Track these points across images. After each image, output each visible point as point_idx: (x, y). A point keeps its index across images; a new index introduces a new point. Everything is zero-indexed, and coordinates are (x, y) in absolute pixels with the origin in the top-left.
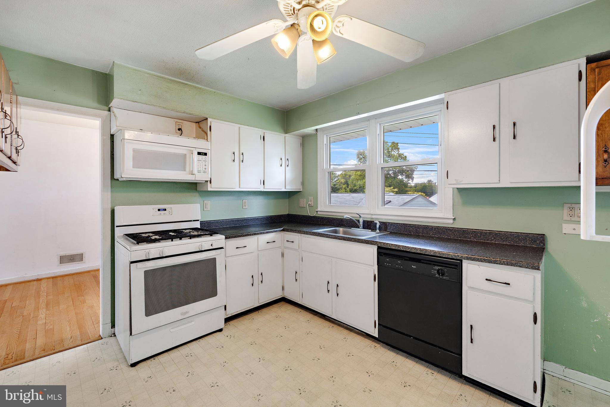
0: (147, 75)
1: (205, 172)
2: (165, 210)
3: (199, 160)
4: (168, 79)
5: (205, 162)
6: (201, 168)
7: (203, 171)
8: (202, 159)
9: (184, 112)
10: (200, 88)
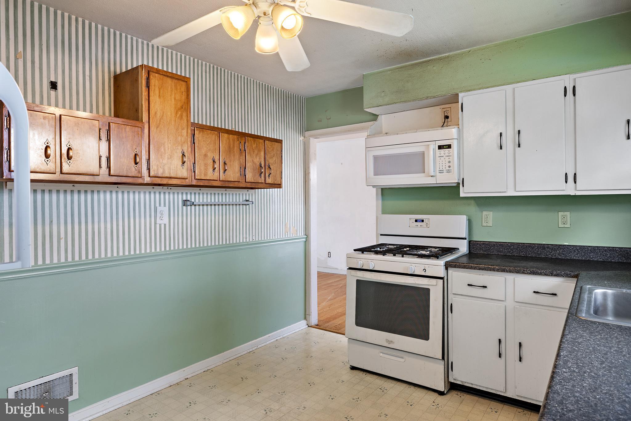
0: (389, 72)
1: (448, 171)
2: (423, 221)
3: (440, 156)
4: (409, 65)
5: (449, 157)
6: (444, 167)
7: (446, 170)
8: (445, 154)
9: (427, 98)
10: (448, 57)
